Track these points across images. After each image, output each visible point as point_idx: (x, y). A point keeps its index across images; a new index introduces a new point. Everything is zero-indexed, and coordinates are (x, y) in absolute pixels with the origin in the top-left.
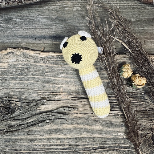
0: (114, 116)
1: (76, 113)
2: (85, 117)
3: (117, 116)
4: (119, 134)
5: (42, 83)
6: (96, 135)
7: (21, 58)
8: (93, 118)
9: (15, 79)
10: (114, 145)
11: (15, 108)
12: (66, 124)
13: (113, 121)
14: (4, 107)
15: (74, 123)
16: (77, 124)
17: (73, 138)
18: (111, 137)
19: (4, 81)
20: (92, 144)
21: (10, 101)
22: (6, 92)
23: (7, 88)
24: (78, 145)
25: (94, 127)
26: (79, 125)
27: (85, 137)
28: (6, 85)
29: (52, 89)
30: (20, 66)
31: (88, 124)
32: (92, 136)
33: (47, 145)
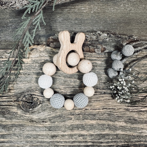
0: (137, 112)
1: (98, 108)
2: (107, 113)
3: (140, 112)
4: (144, 131)
5: (63, 78)
6: (119, 132)
7: (44, 54)
8: (115, 114)
10: (139, 143)
11: (37, 103)
12: (88, 119)
13: (136, 117)
14: (26, 101)
15: (97, 119)
16: (100, 120)
17: (96, 135)
18: (135, 134)
19: (26, 76)
20: (116, 141)
21: (31, 95)
22: (28, 86)
23: (29, 82)
24: (102, 143)
25: (116, 123)
26: (101, 121)
27: (109, 133)
28: (29, 79)
29: (73, 84)
30: (43, 61)
31: (111, 120)
32: (115, 133)
33: (69, 142)
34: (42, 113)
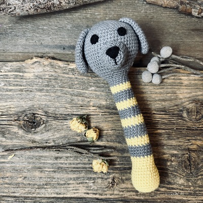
1: (106, 129)
2: (116, 134)
5: (70, 96)
6: (127, 154)
7: (48, 69)
9: (41, 90)
11: (40, 123)
14: (28, 121)
15: (104, 141)
16: (108, 141)
19: (28, 92)
20: (123, 163)
21: (34, 114)
23: (32, 100)
25: (125, 145)
28: (31, 97)
29: (81, 103)
30: (47, 77)
31: (119, 142)
33: (74, 164)
34: (45, 134)
